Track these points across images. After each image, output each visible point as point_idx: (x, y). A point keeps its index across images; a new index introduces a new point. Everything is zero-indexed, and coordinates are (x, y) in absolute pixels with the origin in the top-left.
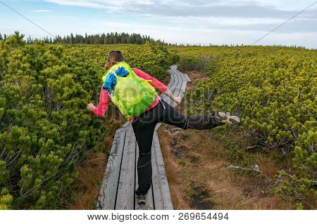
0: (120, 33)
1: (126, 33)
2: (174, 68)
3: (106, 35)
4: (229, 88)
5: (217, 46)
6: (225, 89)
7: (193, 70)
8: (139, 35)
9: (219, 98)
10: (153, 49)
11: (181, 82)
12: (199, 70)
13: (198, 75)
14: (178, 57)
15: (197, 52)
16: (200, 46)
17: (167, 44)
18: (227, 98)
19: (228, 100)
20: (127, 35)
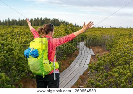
0: (43, 18)
1: (48, 18)
2: (82, 44)
3: (34, 19)
4: (124, 61)
5: (115, 28)
6: (120, 62)
7: (96, 46)
8: (57, 20)
9: (115, 69)
10: (66, 30)
11: (86, 55)
12: (101, 46)
13: (100, 50)
14: (86, 36)
15: (100, 32)
16: (103, 28)
17: (78, 26)
18: (121, 71)
19: (122, 72)
20: (49, 19)
